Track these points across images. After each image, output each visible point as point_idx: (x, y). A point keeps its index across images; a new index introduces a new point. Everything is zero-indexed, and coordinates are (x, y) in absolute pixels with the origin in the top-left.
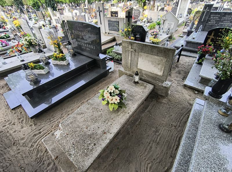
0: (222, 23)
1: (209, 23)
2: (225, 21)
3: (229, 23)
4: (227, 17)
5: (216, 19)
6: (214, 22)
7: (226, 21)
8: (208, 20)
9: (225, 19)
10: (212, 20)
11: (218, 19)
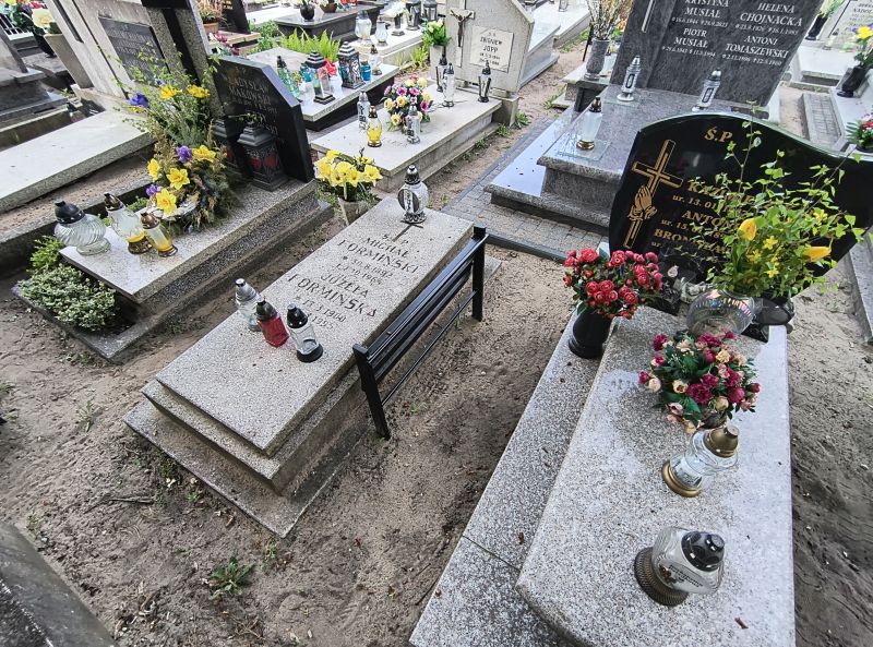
0: (739, 48)
2: (752, 33)
3: (771, 46)
4: (763, 13)
6: (701, 38)
9: (754, 24)
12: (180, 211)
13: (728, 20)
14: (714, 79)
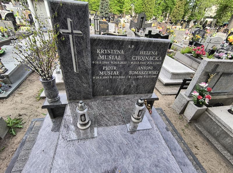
0: (136, 73)
1: (101, 73)
2: (140, 65)
3: (150, 70)
4: (143, 55)
5: (116, 60)
6: (114, 70)
7: (144, 65)
8: (93, 65)
9: (140, 61)
10: (105, 65)
11: (122, 63)
13: (126, 60)
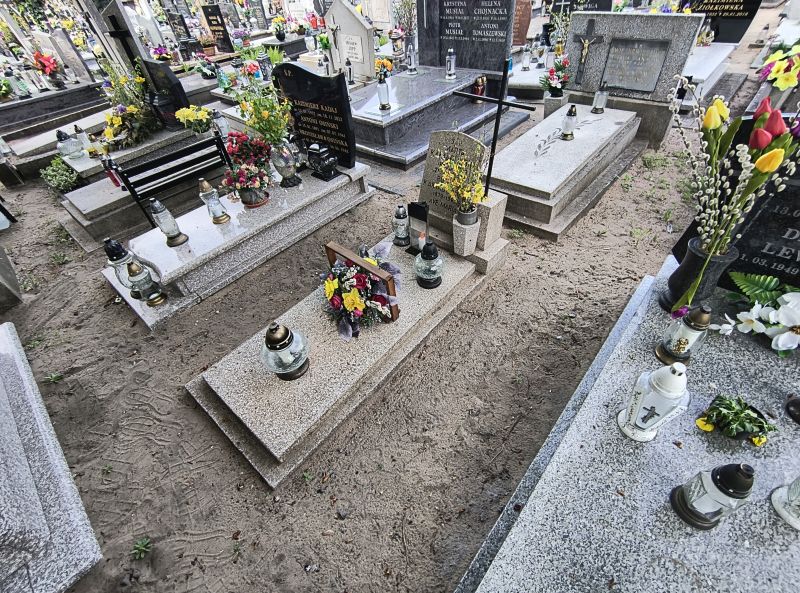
0: (480, 33)
2: (483, 22)
3: (495, 29)
4: (485, 7)
6: (459, 28)
7: (487, 22)
9: (482, 15)
10: (451, 21)
11: (465, 18)
12: (115, 139)
13: (468, 15)
14: (450, 54)
